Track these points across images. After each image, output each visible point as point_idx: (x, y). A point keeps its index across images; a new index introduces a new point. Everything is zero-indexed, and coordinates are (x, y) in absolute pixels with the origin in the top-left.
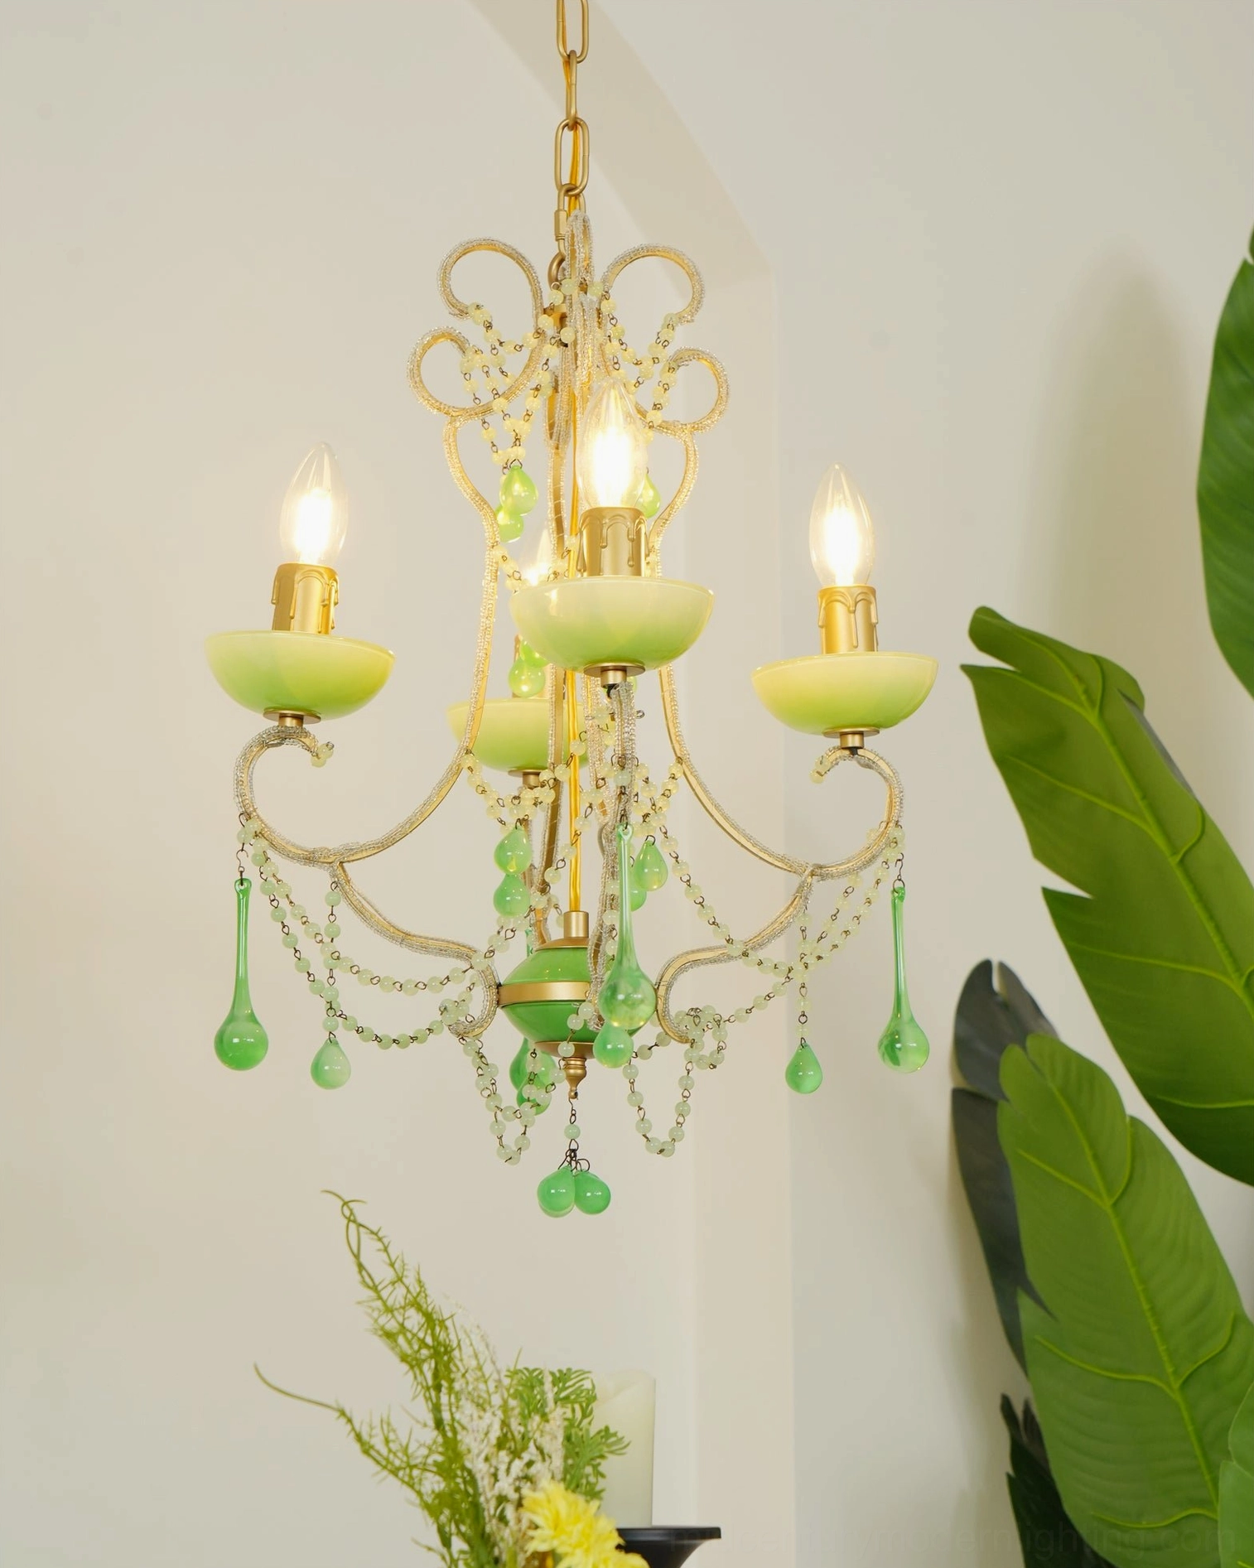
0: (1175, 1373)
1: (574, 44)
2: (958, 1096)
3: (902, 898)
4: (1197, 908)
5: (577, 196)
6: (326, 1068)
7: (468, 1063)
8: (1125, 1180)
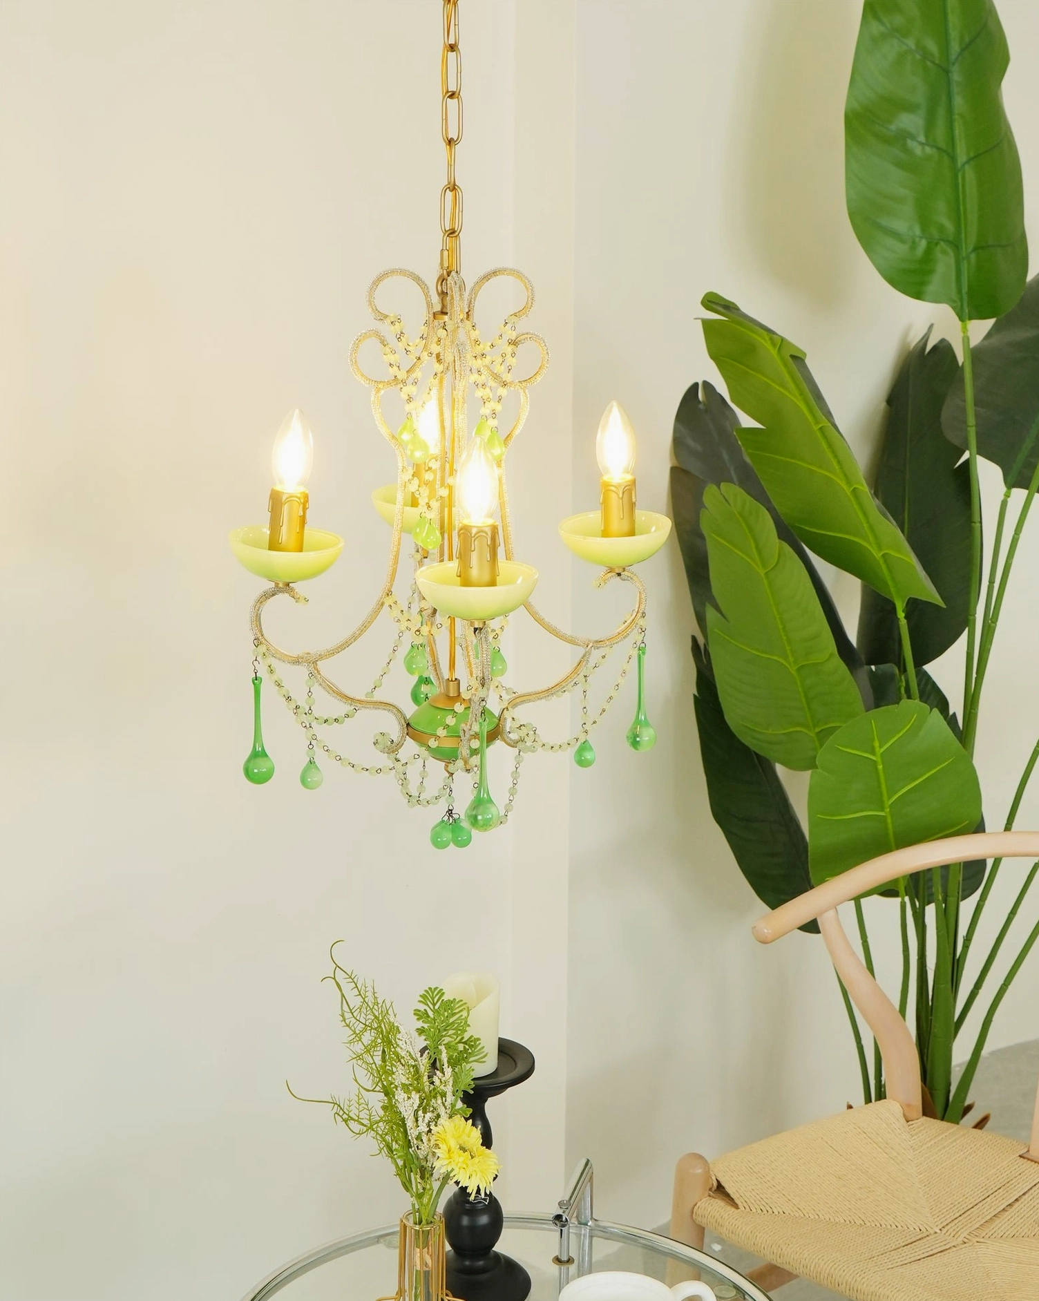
0: (795, 662)
1: (453, 134)
2: (674, 470)
3: (644, 653)
5: (455, 237)
6: (309, 780)
8: (774, 564)
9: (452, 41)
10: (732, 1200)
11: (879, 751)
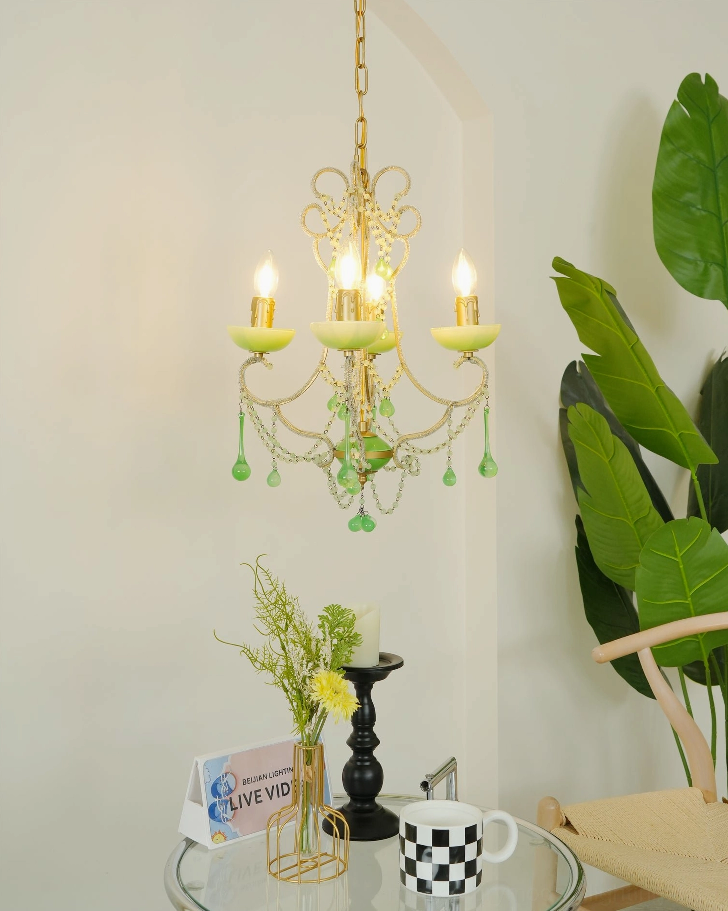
0: (632, 519)
1: (362, 88)
2: (561, 410)
3: (488, 413)
4: (638, 364)
5: (364, 148)
6: (272, 481)
7: (326, 476)
8: (613, 454)
9: (361, 36)
10: (575, 830)
11: (680, 555)
